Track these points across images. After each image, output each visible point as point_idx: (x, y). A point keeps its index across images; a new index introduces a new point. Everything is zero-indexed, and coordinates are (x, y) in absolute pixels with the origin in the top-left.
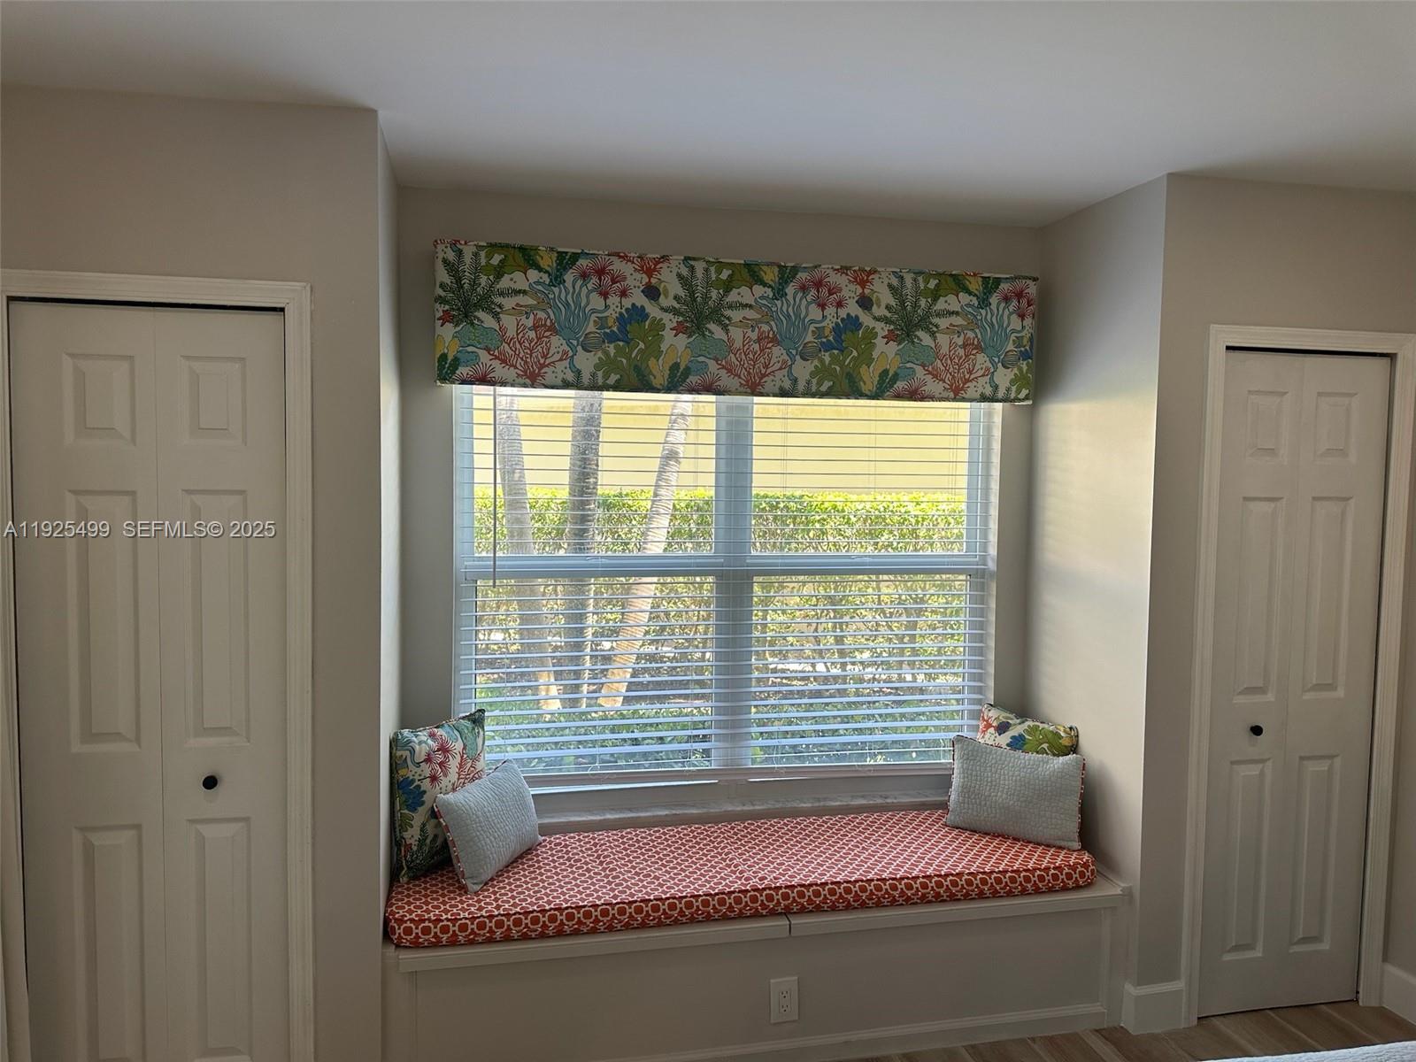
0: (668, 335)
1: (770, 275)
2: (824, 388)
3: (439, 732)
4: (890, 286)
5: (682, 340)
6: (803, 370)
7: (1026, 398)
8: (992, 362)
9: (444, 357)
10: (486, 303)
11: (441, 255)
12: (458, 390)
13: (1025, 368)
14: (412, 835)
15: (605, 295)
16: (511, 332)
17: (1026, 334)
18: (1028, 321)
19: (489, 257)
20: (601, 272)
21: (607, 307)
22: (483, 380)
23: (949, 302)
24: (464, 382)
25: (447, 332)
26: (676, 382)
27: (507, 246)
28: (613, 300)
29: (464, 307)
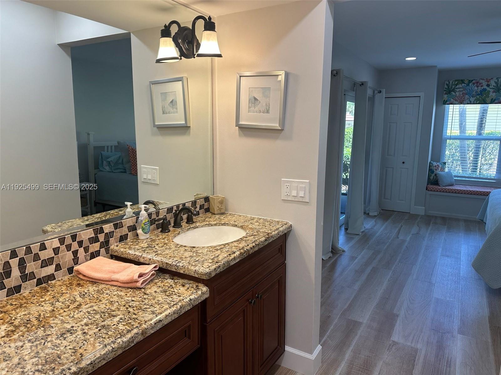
0: (491, 93)
3: (438, 163)
5: (494, 94)
9: (444, 100)
10: (453, 90)
11: (446, 83)
12: (447, 106)
14: (432, 178)
16: (458, 95)
19: (455, 82)
20: (477, 83)
21: (478, 89)
22: (452, 104)
24: (448, 104)
25: (446, 96)
26: (492, 102)
27: (459, 80)
28: (479, 88)
29: (449, 91)
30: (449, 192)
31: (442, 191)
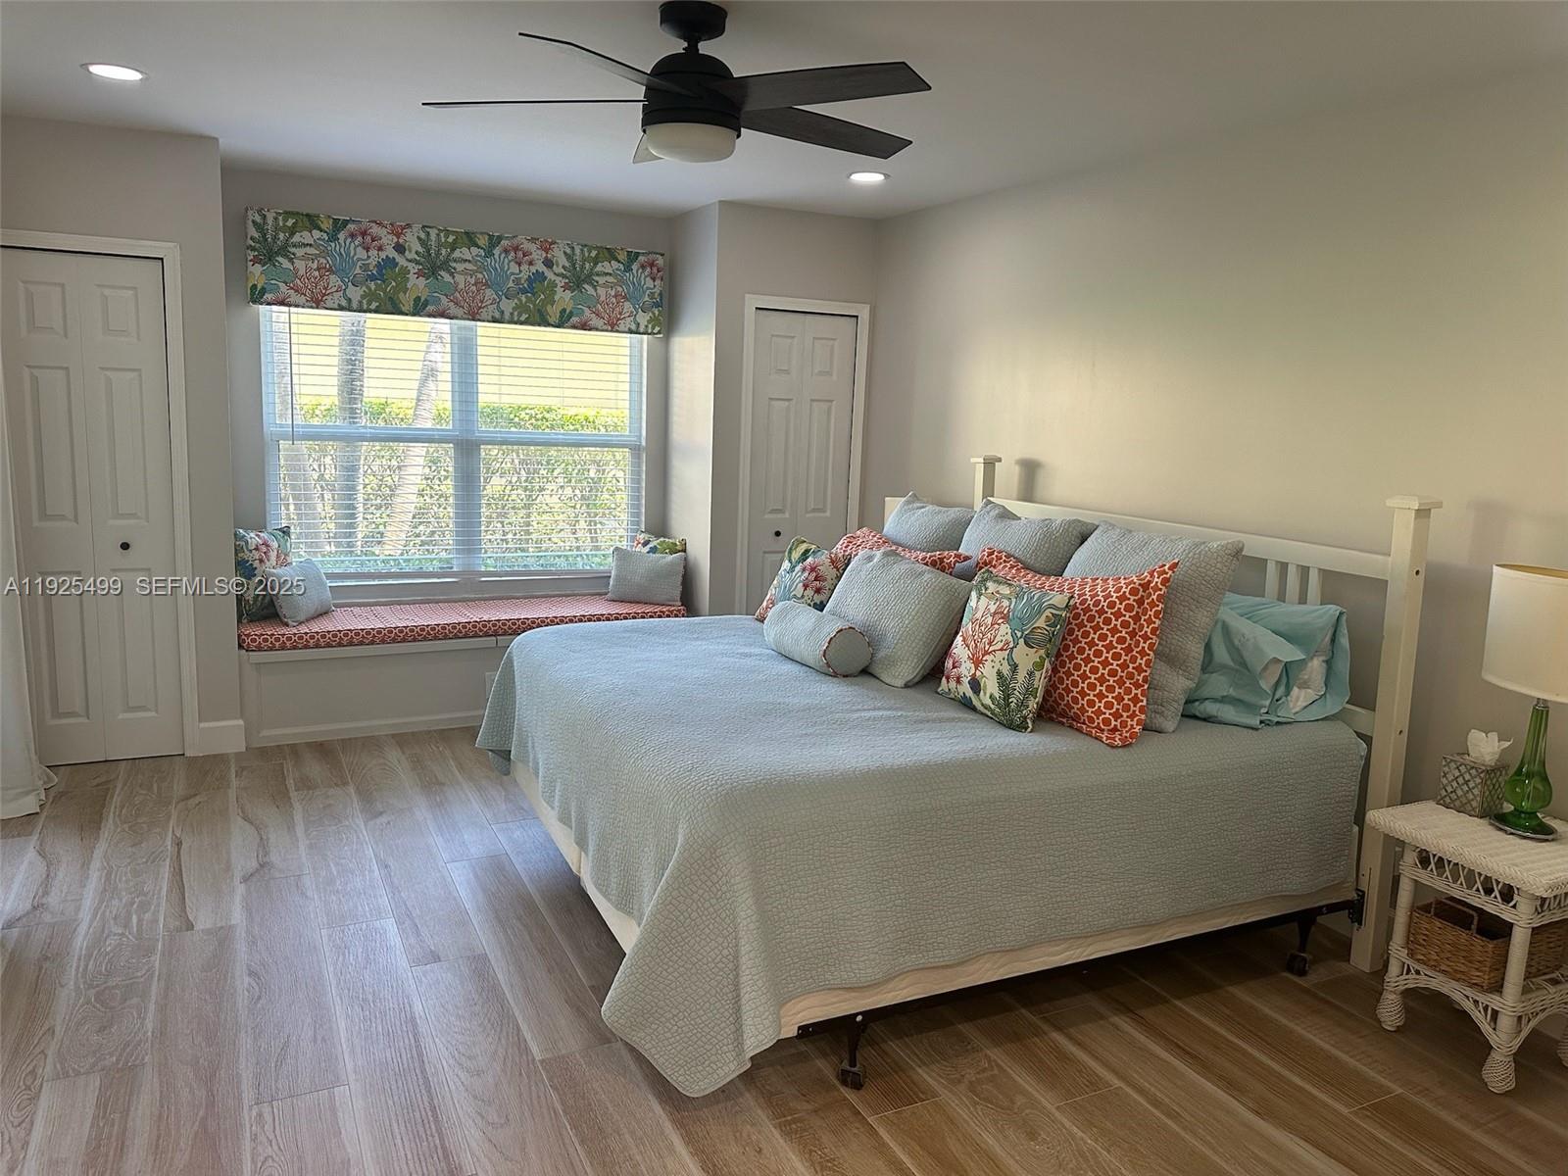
0: (412, 277)
1: (483, 241)
2: (523, 318)
3: (262, 535)
4: (565, 253)
5: (423, 281)
6: (508, 306)
7: (659, 332)
8: (635, 308)
9: (254, 287)
10: (284, 251)
11: (250, 217)
12: (263, 308)
13: (657, 313)
14: (250, 594)
15: (367, 249)
16: (302, 272)
17: (657, 291)
18: (658, 282)
19: (285, 220)
20: (364, 233)
21: (369, 257)
22: (282, 303)
23: (604, 267)
24: (269, 304)
25: (258, 269)
26: (419, 309)
27: (298, 213)
28: (373, 253)
29: (268, 254)
30: (329, 645)
31: (300, 646)
